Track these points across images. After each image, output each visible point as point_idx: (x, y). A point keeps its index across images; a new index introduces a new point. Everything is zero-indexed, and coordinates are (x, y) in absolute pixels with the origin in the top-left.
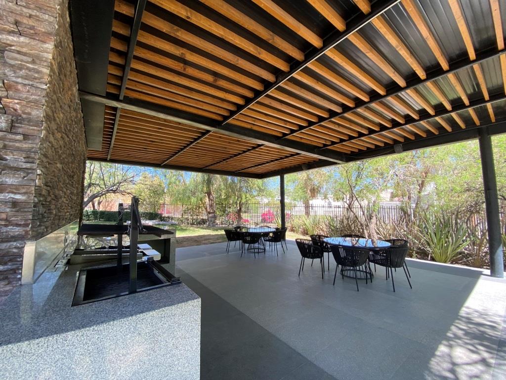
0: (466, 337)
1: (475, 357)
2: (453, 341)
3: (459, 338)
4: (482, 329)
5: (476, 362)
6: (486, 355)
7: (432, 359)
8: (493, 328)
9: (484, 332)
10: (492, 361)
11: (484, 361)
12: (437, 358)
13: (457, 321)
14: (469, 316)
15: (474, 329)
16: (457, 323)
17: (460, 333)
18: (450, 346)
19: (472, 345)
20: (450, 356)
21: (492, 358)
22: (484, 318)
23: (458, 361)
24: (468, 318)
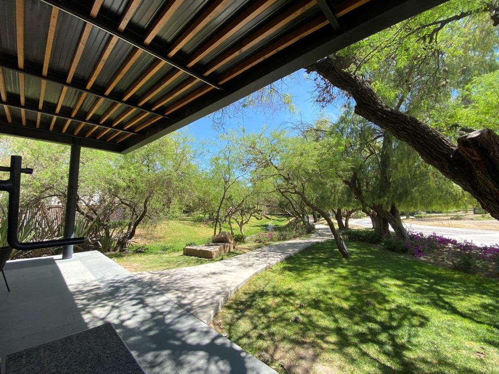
0: (90, 302)
1: (108, 308)
2: (86, 308)
3: (88, 305)
4: (94, 292)
5: (111, 311)
6: (111, 304)
7: (88, 326)
8: (98, 289)
9: (97, 294)
10: (117, 304)
11: (113, 307)
12: (90, 323)
13: (75, 296)
14: (78, 289)
15: (90, 295)
16: (76, 297)
17: (85, 302)
18: (89, 312)
19: (99, 303)
20: (95, 317)
21: (115, 303)
22: (88, 286)
23: (102, 316)
24: (79, 291)
